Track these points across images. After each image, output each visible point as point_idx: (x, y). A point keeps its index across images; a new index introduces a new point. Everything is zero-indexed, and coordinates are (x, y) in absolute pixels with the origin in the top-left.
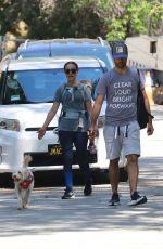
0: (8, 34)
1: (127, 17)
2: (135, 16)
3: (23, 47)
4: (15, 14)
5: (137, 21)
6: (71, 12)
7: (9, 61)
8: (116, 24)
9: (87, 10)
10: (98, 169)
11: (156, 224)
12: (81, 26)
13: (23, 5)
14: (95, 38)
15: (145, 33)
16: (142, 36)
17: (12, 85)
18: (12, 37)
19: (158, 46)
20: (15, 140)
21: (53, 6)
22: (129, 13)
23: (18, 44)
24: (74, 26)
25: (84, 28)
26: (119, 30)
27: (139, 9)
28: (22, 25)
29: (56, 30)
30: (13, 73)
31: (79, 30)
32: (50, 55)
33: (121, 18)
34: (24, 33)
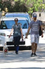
0: (3, 11)
1: (33, 7)
2: (35, 7)
3: (7, 14)
4: (5, 6)
5: (36, 8)
6: (19, 6)
7: (3, 18)
8: (31, 9)
9: (23, 5)
10: (25, 46)
11: (40, 61)
12: (21, 9)
13: (7, 4)
14: (25, 12)
15: (38, 11)
16: (37, 12)
17: (4, 24)
18: (4, 12)
19: (41, 15)
20: (4, 38)
21: (14, 4)
22: (34, 6)
23: (5, 14)
24: (20, 9)
25: (22, 10)
26: (31, 10)
27: (36, 5)
28: (6, 9)
29: (15, 10)
30: (4, 21)
31: (21, 10)
32: (14, 17)
33: (32, 7)
34: (7, 11)
